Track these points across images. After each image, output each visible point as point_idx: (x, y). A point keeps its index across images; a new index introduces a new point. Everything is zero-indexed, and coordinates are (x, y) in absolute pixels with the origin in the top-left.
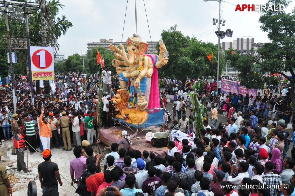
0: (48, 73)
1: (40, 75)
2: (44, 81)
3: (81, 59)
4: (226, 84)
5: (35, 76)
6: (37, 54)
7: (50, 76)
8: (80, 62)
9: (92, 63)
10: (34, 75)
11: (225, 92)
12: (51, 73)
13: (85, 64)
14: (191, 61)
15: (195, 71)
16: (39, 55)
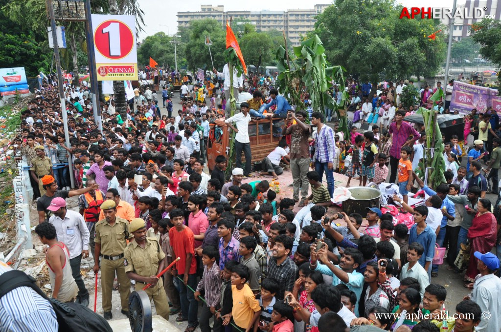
0: (126, 67)
1: (111, 70)
2: (115, 82)
3: (170, 42)
4: (463, 93)
5: (102, 74)
6: (105, 30)
7: (130, 73)
8: (168, 49)
9: (193, 50)
10: (99, 72)
11: (459, 107)
12: (132, 68)
13: (177, 52)
14: (391, 46)
15: (400, 66)
16: (109, 32)
